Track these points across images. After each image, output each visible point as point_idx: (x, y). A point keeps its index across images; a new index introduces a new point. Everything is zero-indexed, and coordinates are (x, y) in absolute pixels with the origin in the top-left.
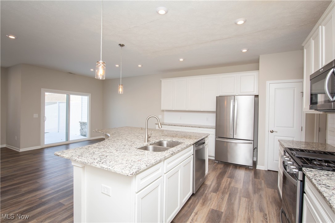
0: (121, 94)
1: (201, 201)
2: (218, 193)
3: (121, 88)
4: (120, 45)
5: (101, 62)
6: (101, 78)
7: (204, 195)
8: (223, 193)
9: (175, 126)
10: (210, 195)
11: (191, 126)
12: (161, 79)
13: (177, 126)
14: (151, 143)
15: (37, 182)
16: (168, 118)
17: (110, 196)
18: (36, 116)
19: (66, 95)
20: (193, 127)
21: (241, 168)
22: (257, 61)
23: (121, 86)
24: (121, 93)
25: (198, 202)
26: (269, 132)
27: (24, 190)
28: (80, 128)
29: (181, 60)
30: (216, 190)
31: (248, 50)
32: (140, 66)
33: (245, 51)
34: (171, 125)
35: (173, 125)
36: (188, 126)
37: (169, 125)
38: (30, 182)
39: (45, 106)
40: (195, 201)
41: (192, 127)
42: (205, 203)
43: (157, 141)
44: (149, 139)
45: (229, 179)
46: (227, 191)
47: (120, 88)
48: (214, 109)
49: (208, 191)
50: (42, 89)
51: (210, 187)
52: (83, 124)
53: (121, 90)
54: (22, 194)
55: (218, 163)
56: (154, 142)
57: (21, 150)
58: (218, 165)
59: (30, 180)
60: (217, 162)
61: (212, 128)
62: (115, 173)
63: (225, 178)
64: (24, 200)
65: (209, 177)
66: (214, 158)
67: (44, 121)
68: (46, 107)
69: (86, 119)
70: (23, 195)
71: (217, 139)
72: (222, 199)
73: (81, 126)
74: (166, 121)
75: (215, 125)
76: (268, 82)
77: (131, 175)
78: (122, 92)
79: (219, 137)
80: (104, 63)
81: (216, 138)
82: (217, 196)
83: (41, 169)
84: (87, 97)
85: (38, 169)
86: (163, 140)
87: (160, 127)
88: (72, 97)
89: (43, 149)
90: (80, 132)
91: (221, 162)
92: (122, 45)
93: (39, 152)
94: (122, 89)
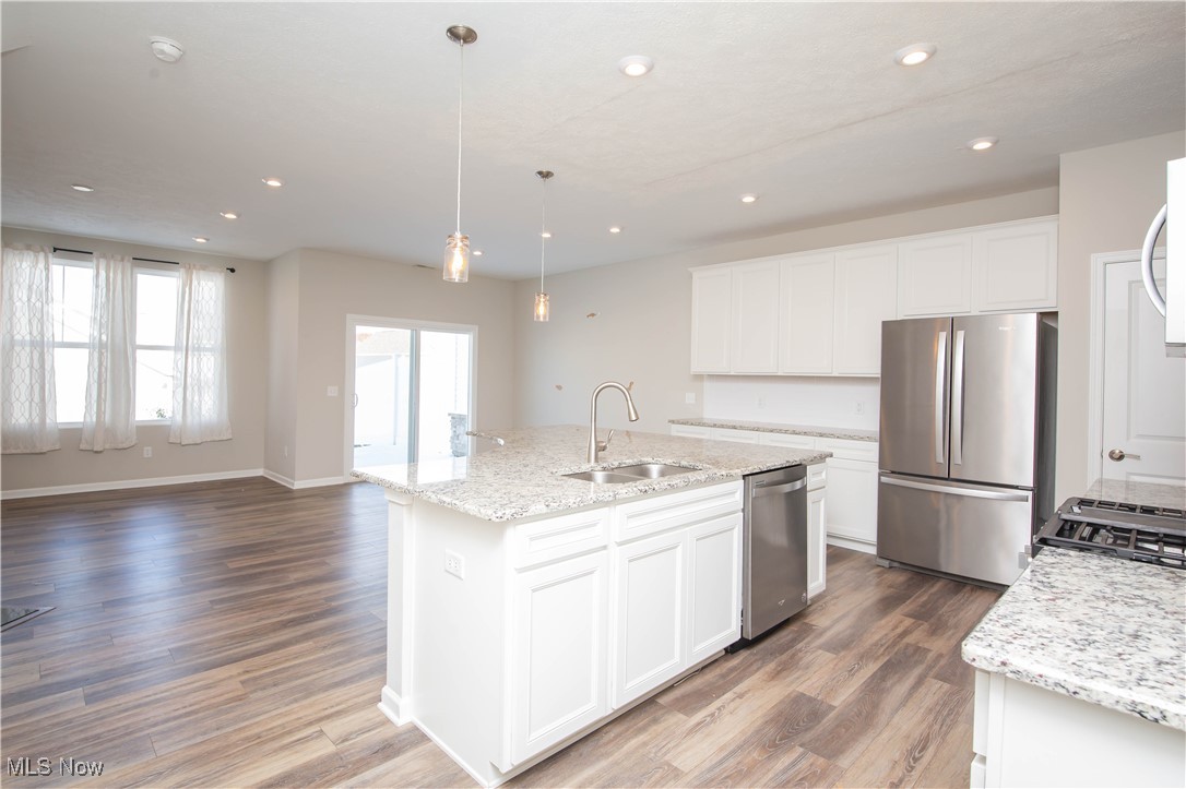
0: (544, 323)
1: (771, 666)
2: (842, 654)
3: (542, 304)
4: (540, 173)
5: (458, 235)
6: (456, 277)
7: (790, 652)
8: (861, 658)
9: (734, 428)
10: (812, 657)
11: (791, 429)
12: (690, 269)
13: (742, 428)
14: (605, 465)
15: (324, 563)
16: (717, 404)
17: (460, 578)
18: (332, 391)
19: (408, 333)
20: (799, 434)
21: (978, 593)
22: (1050, 178)
23: (542, 300)
24: (542, 319)
25: (758, 669)
26: (1106, 455)
27: (294, 577)
28: (450, 434)
29: (749, 199)
30: (839, 646)
31: (995, 143)
32: (615, 230)
33: (982, 145)
34: (722, 426)
35: (729, 427)
36: (780, 431)
37: (715, 426)
38: (310, 561)
39: (357, 370)
40: (752, 664)
41: (794, 433)
42: (784, 673)
43: (630, 462)
44: (600, 454)
45: (908, 622)
46: (882, 654)
47: (538, 304)
48: (874, 367)
49: (809, 643)
50: (348, 316)
51: (821, 634)
52: (457, 420)
53: (541, 310)
54: (291, 585)
55: (891, 567)
56: (616, 464)
57: (298, 485)
58: (886, 576)
59: (311, 557)
60: (886, 563)
61: (869, 439)
62: (466, 516)
63: (893, 614)
64: (291, 599)
65: (834, 605)
66: (873, 551)
67: (354, 407)
68: (359, 371)
69: (463, 406)
70: (290, 587)
71: (884, 479)
72: (852, 672)
73: (454, 426)
74: (709, 414)
75: (878, 429)
76: (1097, 260)
77: (498, 520)
78: (545, 317)
79: (893, 472)
80: (466, 238)
81: (880, 475)
82: (835, 662)
83: (338, 533)
84: (467, 336)
85: (332, 532)
86: (650, 460)
87: (634, 418)
88: (427, 337)
89: (348, 485)
90: (449, 444)
91: (901, 563)
92: (546, 175)
93: (338, 493)
94: (545, 305)
